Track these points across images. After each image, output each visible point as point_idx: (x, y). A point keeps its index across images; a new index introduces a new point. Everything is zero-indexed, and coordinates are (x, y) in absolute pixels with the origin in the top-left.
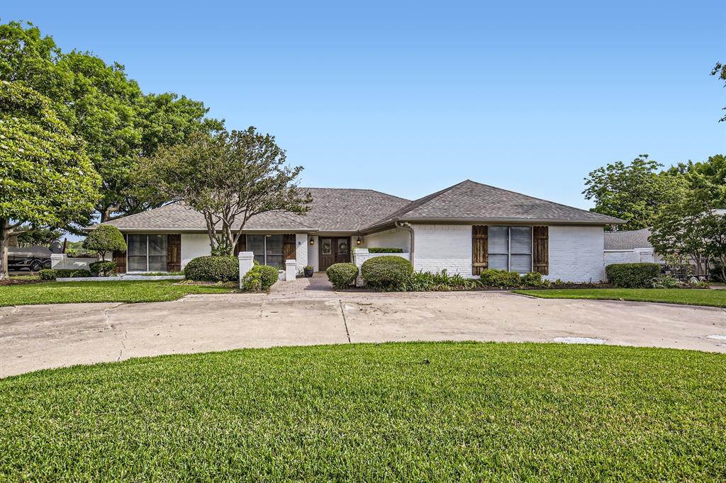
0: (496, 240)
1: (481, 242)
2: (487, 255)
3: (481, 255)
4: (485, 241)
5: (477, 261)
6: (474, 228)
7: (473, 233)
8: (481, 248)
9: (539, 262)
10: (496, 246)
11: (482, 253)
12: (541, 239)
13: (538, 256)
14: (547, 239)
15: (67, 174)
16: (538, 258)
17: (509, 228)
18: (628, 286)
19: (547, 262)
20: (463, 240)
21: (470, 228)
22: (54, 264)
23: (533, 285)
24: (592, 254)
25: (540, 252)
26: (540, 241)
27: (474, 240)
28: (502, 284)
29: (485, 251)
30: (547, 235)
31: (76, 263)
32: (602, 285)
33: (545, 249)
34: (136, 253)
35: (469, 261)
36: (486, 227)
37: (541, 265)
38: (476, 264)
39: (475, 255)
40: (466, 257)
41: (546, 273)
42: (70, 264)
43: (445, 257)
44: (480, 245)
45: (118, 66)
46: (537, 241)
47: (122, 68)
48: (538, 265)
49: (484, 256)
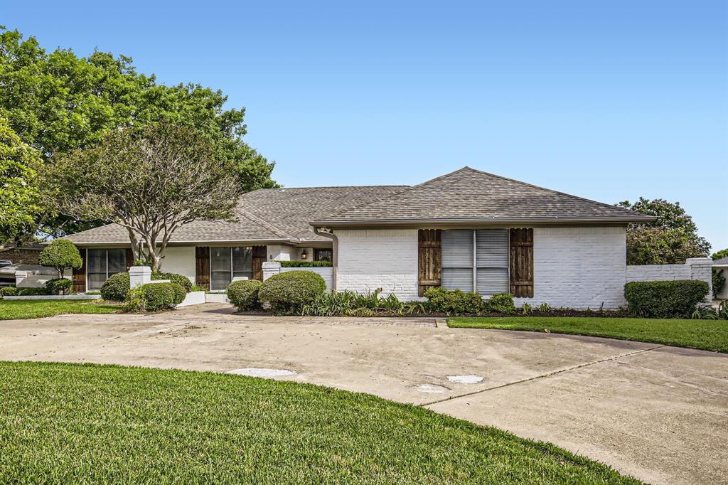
0: (455, 249)
1: (431, 251)
2: (439, 270)
3: (431, 269)
4: (437, 251)
5: (425, 278)
6: (421, 232)
7: (419, 241)
8: (431, 260)
9: (518, 278)
10: (454, 256)
11: (432, 266)
12: (522, 246)
13: (517, 271)
14: (532, 246)
15: (6, 185)
16: (517, 274)
17: (475, 232)
18: (651, 315)
19: (532, 280)
20: (406, 249)
21: (415, 232)
22: (19, 281)
23: (499, 312)
24: (606, 268)
25: (520, 266)
26: (520, 249)
27: (421, 249)
28: (451, 309)
29: (437, 264)
30: (532, 241)
31: (40, 280)
32: (621, 313)
33: (528, 260)
34: (97, 270)
35: (414, 278)
36: (439, 232)
37: (522, 283)
38: (423, 282)
39: (422, 270)
40: (411, 273)
41: (530, 295)
42: (34, 282)
43: (381, 272)
44: (429, 255)
45: (125, 59)
46: (516, 250)
47: (129, 61)
48: (517, 283)
49: (435, 271)
